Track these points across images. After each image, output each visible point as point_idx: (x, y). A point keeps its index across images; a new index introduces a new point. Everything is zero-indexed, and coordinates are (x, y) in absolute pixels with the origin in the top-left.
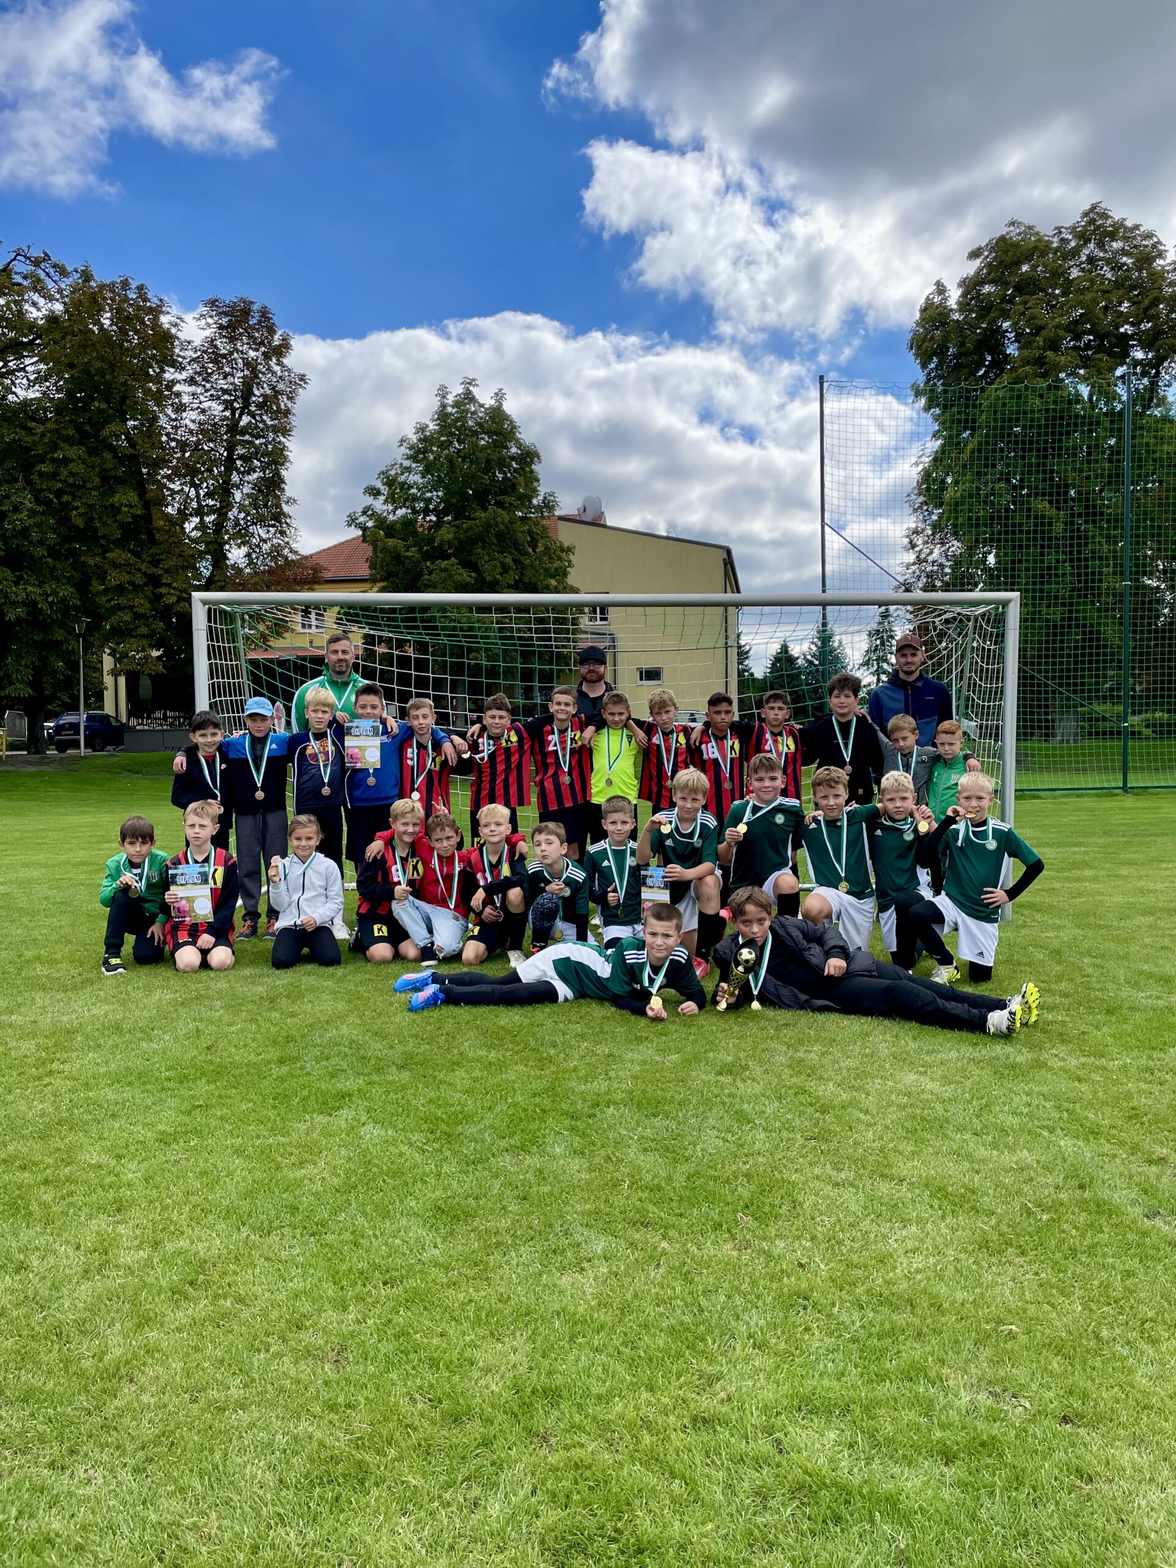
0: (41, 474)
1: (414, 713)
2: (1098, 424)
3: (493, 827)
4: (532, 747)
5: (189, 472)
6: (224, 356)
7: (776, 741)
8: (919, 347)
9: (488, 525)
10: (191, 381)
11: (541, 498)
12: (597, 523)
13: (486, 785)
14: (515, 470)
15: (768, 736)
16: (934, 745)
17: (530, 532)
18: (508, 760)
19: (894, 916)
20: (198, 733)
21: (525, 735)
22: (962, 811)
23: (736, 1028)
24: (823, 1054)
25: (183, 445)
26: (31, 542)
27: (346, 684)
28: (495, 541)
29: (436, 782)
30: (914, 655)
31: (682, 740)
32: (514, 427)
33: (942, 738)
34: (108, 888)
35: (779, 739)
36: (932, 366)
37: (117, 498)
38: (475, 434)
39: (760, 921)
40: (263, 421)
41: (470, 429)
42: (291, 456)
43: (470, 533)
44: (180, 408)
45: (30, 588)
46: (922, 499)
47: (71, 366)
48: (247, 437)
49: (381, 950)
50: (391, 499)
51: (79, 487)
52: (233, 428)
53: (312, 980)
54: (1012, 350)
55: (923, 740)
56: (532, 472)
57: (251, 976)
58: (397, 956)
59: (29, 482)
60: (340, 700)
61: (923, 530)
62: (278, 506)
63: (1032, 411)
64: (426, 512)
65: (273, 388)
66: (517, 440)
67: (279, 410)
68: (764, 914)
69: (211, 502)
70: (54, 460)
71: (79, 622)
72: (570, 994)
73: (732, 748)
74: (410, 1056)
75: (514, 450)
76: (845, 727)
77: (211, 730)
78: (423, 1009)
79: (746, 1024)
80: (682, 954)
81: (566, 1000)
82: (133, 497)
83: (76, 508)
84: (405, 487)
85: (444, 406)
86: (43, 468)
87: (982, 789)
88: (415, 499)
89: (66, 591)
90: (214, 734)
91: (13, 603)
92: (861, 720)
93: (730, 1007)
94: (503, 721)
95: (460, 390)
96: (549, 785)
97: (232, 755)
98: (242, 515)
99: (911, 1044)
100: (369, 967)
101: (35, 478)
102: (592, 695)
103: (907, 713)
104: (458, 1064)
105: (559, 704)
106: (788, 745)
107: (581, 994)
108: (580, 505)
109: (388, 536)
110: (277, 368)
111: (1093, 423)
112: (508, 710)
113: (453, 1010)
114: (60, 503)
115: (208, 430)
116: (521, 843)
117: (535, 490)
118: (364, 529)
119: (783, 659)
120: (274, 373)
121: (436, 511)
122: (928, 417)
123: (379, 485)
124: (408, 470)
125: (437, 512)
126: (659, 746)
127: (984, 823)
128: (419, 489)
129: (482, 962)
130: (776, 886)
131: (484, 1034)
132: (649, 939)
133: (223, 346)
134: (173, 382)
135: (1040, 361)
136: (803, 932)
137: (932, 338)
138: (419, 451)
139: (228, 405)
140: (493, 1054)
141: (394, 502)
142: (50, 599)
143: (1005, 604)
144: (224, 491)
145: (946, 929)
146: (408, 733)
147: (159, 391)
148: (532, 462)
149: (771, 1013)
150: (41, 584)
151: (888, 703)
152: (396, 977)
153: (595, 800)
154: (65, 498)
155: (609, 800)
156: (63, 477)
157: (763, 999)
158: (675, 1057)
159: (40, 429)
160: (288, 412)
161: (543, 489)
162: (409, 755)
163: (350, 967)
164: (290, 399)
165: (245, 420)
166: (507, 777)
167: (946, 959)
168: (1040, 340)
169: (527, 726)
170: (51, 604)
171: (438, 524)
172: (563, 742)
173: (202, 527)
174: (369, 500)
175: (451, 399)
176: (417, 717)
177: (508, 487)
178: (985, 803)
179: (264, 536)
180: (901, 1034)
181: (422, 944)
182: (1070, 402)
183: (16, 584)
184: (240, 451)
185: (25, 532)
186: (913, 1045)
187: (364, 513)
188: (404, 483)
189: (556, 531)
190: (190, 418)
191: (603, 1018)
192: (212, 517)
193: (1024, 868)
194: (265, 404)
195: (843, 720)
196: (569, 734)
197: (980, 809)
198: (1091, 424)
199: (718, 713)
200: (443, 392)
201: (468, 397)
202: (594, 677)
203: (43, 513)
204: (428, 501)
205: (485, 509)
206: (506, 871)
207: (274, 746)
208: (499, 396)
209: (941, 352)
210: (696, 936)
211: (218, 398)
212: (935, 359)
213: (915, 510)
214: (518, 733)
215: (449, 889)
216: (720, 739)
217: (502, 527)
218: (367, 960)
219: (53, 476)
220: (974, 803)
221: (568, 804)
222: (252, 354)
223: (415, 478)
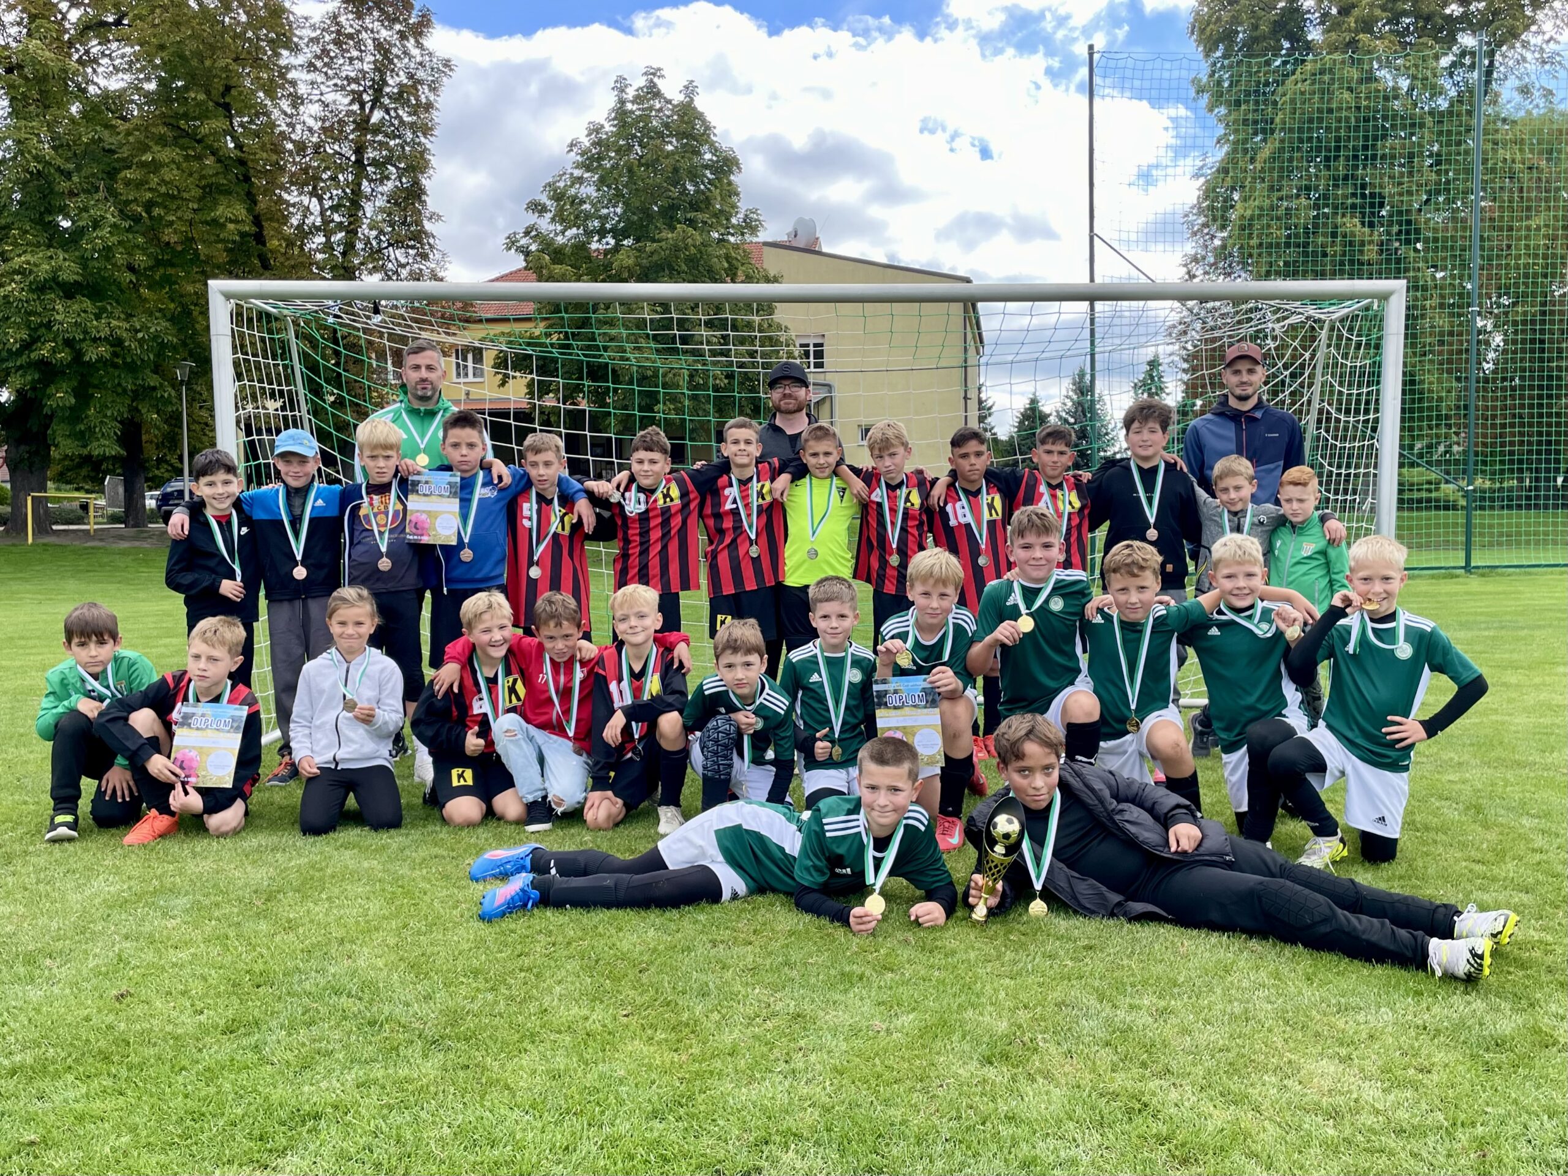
0: (128, 183)
1: (531, 457)
2: (1422, 125)
3: (633, 621)
4: (702, 505)
5: (308, 180)
6: (350, 36)
7: (1054, 497)
8: (1202, 31)
9: (676, 249)
10: (311, 67)
11: (741, 216)
12: (811, 250)
13: (634, 561)
14: (710, 182)
15: (1043, 488)
16: (1277, 502)
17: (728, 258)
18: (666, 523)
19: (1247, 760)
20: (204, 480)
21: (691, 487)
22: (1356, 599)
23: (1009, 955)
24: (1163, 1012)
25: (301, 147)
26: (114, 265)
27: (432, 414)
28: (684, 267)
29: (565, 552)
30: (1251, 371)
31: (916, 499)
32: (708, 128)
33: (1288, 492)
34: (48, 711)
35: (1059, 493)
36: (1219, 54)
37: (221, 211)
38: (661, 135)
39: (1047, 768)
40: (398, 117)
41: (655, 130)
42: (433, 161)
43: (655, 258)
44: (297, 101)
45: (114, 323)
46: (1202, 220)
47: (162, 47)
48: (380, 138)
49: (465, 807)
50: (559, 217)
51: (173, 197)
52: (363, 125)
53: (348, 858)
54: (1315, 34)
55: (1262, 495)
56: (730, 183)
57: (259, 850)
58: (490, 814)
59: (111, 192)
60: (422, 436)
61: (1204, 258)
62: (419, 223)
63: (1340, 109)
64: (602, 233)
65: (411, 76)
66: (712, 144)
67: (418, 105)
68: (1052, 759)
69: (337, 218)
70: (143, 165)
71: (182, 368)
72: (741, 887)
73: (991, 506)
74: (454, 1017)
75: (708, 156)
76: (1148, 476)
77: (221, 476)
78: (503, 915)
79: (1023, 946)
80: (919, 817)
81: (735, 896)
82: (240, 210)
83: (171, 223)
84: (576, 201)
85: (622, 102)
86: (128, 174)
87: (1389, 564)
88: (588, 216)
89: (159, 326)
90: (227, 483)
91: (95, 340)
92: (1170, 467)
93: (992, 913)
94: (656, 468)
95: (642, 82)
96: (723, 559)
97: (259, 515)
98: (374, 233)
99: (1307, 992)
100: (444, 834)
101: (120, 187)
102: (789, 432)
103: (1239, 452)
104: (533, 1037)
105: (736, 442)
106: (1070, 501)
107: (760, 887)
108: (790, 229)
109: (554, 261)
110: (415, 52)
111: (1414, 125)
112: (664, 451)
113: (551, 917)
114: (151, 218)
115: (332, 131)
116: (682, 645)
117: (734, 206)
118: (527, 253)
119: (1032, 416)
120: (411, 57)
121: (614, 232)
122: (1211, 119)
123: (544, 199)
124: (580, 180)
125: (616, 233)
126: (880, 505)
127: (1392, 617)
128: (593, 205)
129: (617, 825)
130: (1065, 710)
131: (590, 970)
132: (866, 796)
133: (348, 21)
134: (288, 68)
135: (1352, 44)
136: (1110, 787)
137: (1219, 19)
138: (591, 159)
139: (357, 98)
140: (598, 1015)
141: (562, 221)
142: (140, 335)
143: (1384, 297)
144: (354, 202)
145: (1329, 780)
146: (525, 484)
147: (271, 80)
148: (731, 172)
149: (1063, 924)
150: (129, 316)
151: (1211, 442)
152: (481, 851)
153: (792, 580)
154: (156, 211)
155: (820, 582)
156: (153, 185)
157: (1047, 895)
158: (907, 1020)
159: (122, 126)
160: (429, 106)
161: (743, 206)
162: (526, 512)
163: (416, 834)
164: (433, 90)
165: (377, 116)
166: (665, 547)
167: (1325, 826)
168: (1351, 21)
169: (695, 476)
170: (141, 342)
171: (617, 249)
172: (745, 497)
173: (328, 247)
174: (532, 218)
175: (631, 93)
176: (535, 464)
177: (700, 203)
178: (1395, 586)
179: (403, 260)
180: (1285, 970)
181: (530, 798)
182: (1386, 98)
183: (98, 317)
184: (371, 154)
185: (107, 252)
186: (1310, 994)
187: (527, 233)
188: (575, 197)
189: (760, 259)
190: (310, 113)
191: (791, 933)
192: (340, 235)
193: (1456, 688)
194: (400, 97)
195: (1146, 466)
196: (755, 486)
197: (1388, 595)
198: (1413, 125)
199: (965, 456)
200: (621, 86)
201: (652, 91)
202: (792, 404)
203: (129, 230)
204: (604, 219)
205: (672, 229)
206: (653, 685)
207: (320, 502)
208: (690, 89)
209: (1228, 37)
210: (938, 784)
211: (343, 88)
212: (1221, 46)
213: (1195, 234)
214: (681, 484)
215: (567, 712)
216: (973, 494)
217: (693, 250)
218: (444, 821)
219: (140, 184)
220: (1378, 587)
221: (751, 585)
222: (384, 34)
223: (588, 191)
